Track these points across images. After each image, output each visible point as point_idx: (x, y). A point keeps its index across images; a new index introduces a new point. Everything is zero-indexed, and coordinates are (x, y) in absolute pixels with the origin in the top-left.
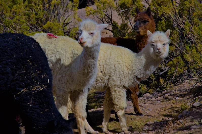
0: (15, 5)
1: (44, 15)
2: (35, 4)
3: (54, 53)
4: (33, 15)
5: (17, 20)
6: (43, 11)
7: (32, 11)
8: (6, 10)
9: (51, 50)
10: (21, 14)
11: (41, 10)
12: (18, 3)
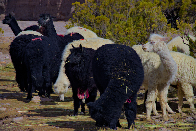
0: (127, 28)
1: (146, 35)
2: (141, 27)
3: (148, 58)
4: (139, 35)
5: (128, 38)
6: (146, 32)
7: (138, 32)
8: (121, 31)
9: (146, 56)
10: (131, 34)
11: (145, 31)
12: (129, 26)
